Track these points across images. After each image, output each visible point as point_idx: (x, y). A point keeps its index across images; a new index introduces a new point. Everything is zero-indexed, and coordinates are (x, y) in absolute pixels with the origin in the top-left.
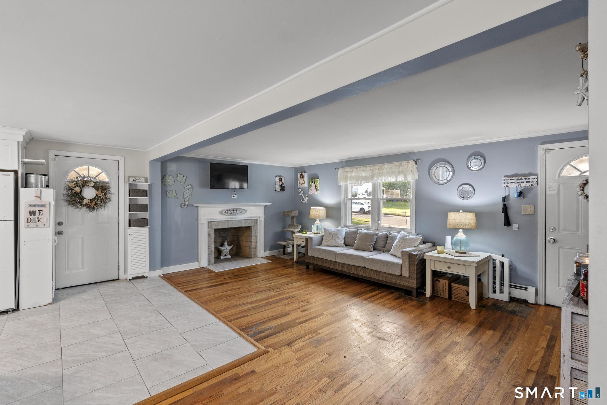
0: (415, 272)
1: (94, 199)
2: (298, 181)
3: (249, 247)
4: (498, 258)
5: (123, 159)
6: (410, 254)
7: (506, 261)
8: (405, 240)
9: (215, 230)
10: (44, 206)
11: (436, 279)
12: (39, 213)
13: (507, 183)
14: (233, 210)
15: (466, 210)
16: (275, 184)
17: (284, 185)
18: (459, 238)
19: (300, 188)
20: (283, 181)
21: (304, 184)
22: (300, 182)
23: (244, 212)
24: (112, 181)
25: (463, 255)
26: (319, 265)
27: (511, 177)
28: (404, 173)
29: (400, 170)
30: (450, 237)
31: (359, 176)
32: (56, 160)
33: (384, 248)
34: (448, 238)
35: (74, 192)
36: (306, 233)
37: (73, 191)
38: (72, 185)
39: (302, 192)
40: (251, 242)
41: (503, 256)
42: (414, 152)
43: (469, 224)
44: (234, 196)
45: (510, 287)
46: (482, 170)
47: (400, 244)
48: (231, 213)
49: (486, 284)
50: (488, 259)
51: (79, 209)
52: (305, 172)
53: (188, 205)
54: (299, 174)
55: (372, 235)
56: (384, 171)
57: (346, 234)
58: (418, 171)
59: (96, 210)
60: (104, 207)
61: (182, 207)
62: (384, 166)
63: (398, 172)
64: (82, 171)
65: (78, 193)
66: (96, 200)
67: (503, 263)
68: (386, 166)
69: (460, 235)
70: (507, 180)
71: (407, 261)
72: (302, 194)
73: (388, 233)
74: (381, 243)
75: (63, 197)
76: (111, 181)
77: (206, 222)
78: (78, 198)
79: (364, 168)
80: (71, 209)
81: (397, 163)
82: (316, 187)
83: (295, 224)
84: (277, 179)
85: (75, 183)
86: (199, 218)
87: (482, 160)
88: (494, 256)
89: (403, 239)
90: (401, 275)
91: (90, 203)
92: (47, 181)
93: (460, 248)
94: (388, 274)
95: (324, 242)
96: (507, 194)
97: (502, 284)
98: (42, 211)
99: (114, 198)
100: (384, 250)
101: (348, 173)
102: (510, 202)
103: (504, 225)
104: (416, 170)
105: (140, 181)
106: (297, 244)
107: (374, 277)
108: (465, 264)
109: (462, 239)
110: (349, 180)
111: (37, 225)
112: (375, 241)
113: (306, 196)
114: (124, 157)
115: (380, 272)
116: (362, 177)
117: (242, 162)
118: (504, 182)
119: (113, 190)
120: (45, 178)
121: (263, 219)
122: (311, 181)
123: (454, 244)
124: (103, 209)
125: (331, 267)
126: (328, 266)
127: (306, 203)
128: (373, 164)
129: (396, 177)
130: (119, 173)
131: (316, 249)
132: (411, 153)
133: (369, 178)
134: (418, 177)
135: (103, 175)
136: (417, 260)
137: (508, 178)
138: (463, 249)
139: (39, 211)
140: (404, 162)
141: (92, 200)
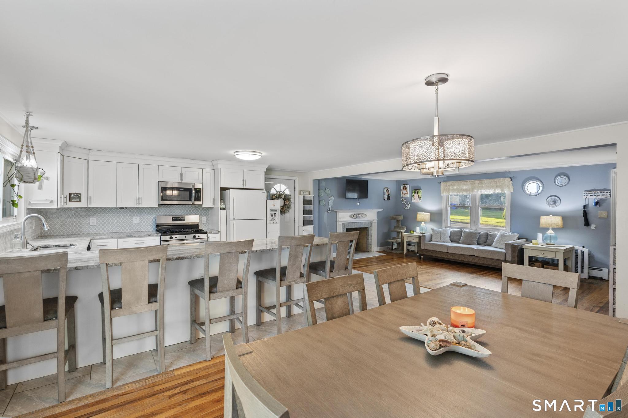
0: (517, 257)
2: (401, 192)
3: (366, 243)
4: (579, 248)
5: (297, 179)
6: (512, 245)
7: (586, 251)
8: (505, 236)
9: (346, 229)
10: (276, 211)
11: (532, 263)
13: (587, 195)
14: (358, 215)
15: (555, 214)
16: (384, 194)
17: (390, 195)
18: (549, 234)
19: (402, 197)
20: (389, 192)
21: (407, 194)
22: (403, 193)
23: (365, 216)
25: (553, 246)
26: (432, 256)
27: (590, 191)
28: (502, 187)
29: (498, 185)
30: (541, 234)
31: (460, 188)
33: (485, 243)
34: (540, 235)
36: (414, 233)
38: (274, 197)
39: (405, 200)
40: (368, 239)
41: (583, 247)
42: (510, 172)
43: (558, 224)
44: (358, 204)
45: (589, 269)
46: (567, 185)
47: (501, 239)
48: (357, 217)
49: (571, 267)
50: (572, 250)
52: (407, 185)
53: (331, 211)
54: (402, 187)
55: (476, 233)
56: (483, 185)
57: (451, 232)
58: (513, 185)
59: (285, 214)
61: (328, 212)
62: (483, 182)
63: (496, 186)
66: (285, 207)
67: (583, 252)
68: (486, 181)
69: (550, 232)
70: (587, 193)
71: (510, 250)
72: (405, 202)
73: (488, 232)
74: (483, 240)
76: (291, 194)
77: (341, 223)
79: (465, 182)
81: (496, 180)
82: (418, 196)
83: (400, 226)
84: (385, 190)
85: (276, 195)
86: (338, 220)
87: (566, 179)
88: (576, 247)
89: (503, 236)
90: (505, 260)
91: (282, 209)
93: (550, 241)
94: (494, 259)
95: (433, 239)
96: (587, 203)
97: (583, 267)
98: (276, 214)
100: (486, 245)
101: (450, 187)
102: (589, 209)
103: (585, 226)
104: (512, 185)
105: (306, 194)
106: (407, 241)
107: (482, 262)
108: (556, 251)
109: (552, 235)
110: (451, 192)
111: (274, 222)
112: (478, 237)
113: (409, 204)
114: (298, 177)
115: (487, 258)
116: (464, 189)
117: (363, 177)
118: (584, 194)
119: (292, 200)
121: (376, 222)
122: (414, 192)
123: (544, 239)
124: (288, 213)
125: (443, 257)
126: (440, 256)
127: (408, 209)
128: (473, 180)
129: (495, 190)
130: (295, 189)
131: (429, 243)
132: (507, 172)
133: (470, 190)
134: (513, 190)
135: (288, 190)
136: (518, 249)
137: (587, 192)
138: (552, 242)
139: (274, 214)
140: (501, 179)
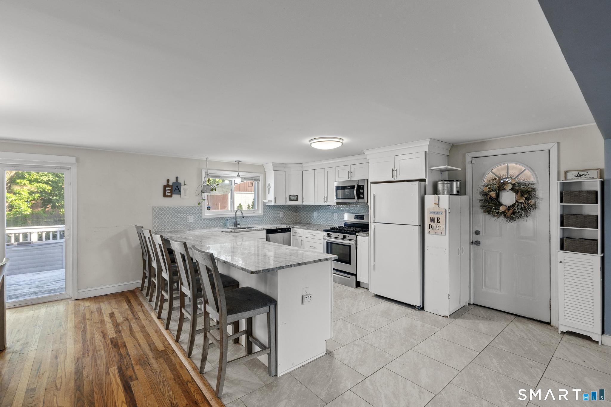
1: (513, 205)
5: (557, 147)
12: (438, 220)
24: (539, 181)
32: (472, 163)
35: (489, 198)
37: (489, 196)
38: (486, 189)
51: (496, 218)
59: (516, 221)
60: (527, 217)
64: (500, 171)
65: (494, 198)
66: (515, 207)
75: (479, 203)
76: (537, 180)
78: (493, 204)
80: (488, 217)
85: (489, 186)
91: (507, 211)
92: (459, 186)
98: (439, 218)
99: (542, 205)
105: (587, 176)
111: (436, 233)
114: (558, 143)
119: (541, 193)
120: (456, 184)
124: (526, 219)
130: (549, 168)
135: (528, 172)
139: (437, 218)
141: (509, 208)
